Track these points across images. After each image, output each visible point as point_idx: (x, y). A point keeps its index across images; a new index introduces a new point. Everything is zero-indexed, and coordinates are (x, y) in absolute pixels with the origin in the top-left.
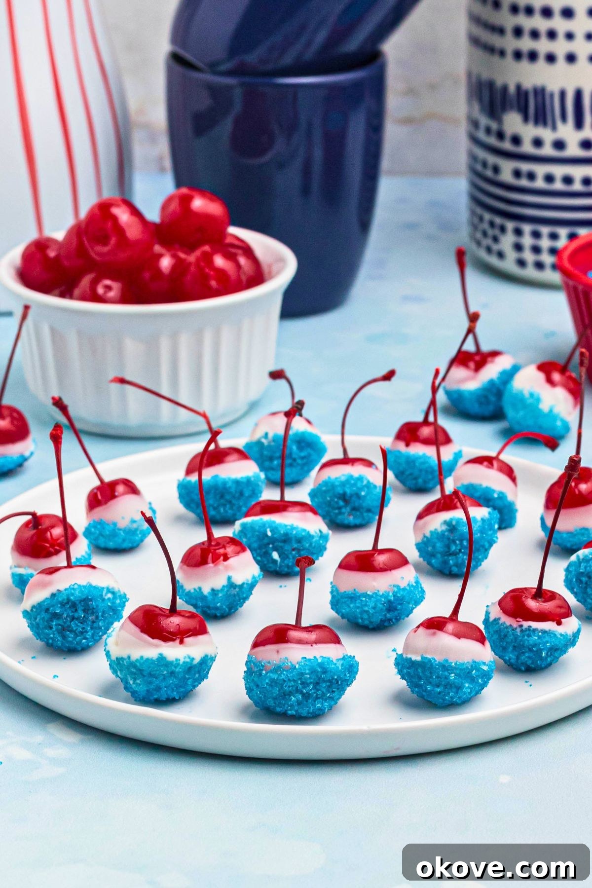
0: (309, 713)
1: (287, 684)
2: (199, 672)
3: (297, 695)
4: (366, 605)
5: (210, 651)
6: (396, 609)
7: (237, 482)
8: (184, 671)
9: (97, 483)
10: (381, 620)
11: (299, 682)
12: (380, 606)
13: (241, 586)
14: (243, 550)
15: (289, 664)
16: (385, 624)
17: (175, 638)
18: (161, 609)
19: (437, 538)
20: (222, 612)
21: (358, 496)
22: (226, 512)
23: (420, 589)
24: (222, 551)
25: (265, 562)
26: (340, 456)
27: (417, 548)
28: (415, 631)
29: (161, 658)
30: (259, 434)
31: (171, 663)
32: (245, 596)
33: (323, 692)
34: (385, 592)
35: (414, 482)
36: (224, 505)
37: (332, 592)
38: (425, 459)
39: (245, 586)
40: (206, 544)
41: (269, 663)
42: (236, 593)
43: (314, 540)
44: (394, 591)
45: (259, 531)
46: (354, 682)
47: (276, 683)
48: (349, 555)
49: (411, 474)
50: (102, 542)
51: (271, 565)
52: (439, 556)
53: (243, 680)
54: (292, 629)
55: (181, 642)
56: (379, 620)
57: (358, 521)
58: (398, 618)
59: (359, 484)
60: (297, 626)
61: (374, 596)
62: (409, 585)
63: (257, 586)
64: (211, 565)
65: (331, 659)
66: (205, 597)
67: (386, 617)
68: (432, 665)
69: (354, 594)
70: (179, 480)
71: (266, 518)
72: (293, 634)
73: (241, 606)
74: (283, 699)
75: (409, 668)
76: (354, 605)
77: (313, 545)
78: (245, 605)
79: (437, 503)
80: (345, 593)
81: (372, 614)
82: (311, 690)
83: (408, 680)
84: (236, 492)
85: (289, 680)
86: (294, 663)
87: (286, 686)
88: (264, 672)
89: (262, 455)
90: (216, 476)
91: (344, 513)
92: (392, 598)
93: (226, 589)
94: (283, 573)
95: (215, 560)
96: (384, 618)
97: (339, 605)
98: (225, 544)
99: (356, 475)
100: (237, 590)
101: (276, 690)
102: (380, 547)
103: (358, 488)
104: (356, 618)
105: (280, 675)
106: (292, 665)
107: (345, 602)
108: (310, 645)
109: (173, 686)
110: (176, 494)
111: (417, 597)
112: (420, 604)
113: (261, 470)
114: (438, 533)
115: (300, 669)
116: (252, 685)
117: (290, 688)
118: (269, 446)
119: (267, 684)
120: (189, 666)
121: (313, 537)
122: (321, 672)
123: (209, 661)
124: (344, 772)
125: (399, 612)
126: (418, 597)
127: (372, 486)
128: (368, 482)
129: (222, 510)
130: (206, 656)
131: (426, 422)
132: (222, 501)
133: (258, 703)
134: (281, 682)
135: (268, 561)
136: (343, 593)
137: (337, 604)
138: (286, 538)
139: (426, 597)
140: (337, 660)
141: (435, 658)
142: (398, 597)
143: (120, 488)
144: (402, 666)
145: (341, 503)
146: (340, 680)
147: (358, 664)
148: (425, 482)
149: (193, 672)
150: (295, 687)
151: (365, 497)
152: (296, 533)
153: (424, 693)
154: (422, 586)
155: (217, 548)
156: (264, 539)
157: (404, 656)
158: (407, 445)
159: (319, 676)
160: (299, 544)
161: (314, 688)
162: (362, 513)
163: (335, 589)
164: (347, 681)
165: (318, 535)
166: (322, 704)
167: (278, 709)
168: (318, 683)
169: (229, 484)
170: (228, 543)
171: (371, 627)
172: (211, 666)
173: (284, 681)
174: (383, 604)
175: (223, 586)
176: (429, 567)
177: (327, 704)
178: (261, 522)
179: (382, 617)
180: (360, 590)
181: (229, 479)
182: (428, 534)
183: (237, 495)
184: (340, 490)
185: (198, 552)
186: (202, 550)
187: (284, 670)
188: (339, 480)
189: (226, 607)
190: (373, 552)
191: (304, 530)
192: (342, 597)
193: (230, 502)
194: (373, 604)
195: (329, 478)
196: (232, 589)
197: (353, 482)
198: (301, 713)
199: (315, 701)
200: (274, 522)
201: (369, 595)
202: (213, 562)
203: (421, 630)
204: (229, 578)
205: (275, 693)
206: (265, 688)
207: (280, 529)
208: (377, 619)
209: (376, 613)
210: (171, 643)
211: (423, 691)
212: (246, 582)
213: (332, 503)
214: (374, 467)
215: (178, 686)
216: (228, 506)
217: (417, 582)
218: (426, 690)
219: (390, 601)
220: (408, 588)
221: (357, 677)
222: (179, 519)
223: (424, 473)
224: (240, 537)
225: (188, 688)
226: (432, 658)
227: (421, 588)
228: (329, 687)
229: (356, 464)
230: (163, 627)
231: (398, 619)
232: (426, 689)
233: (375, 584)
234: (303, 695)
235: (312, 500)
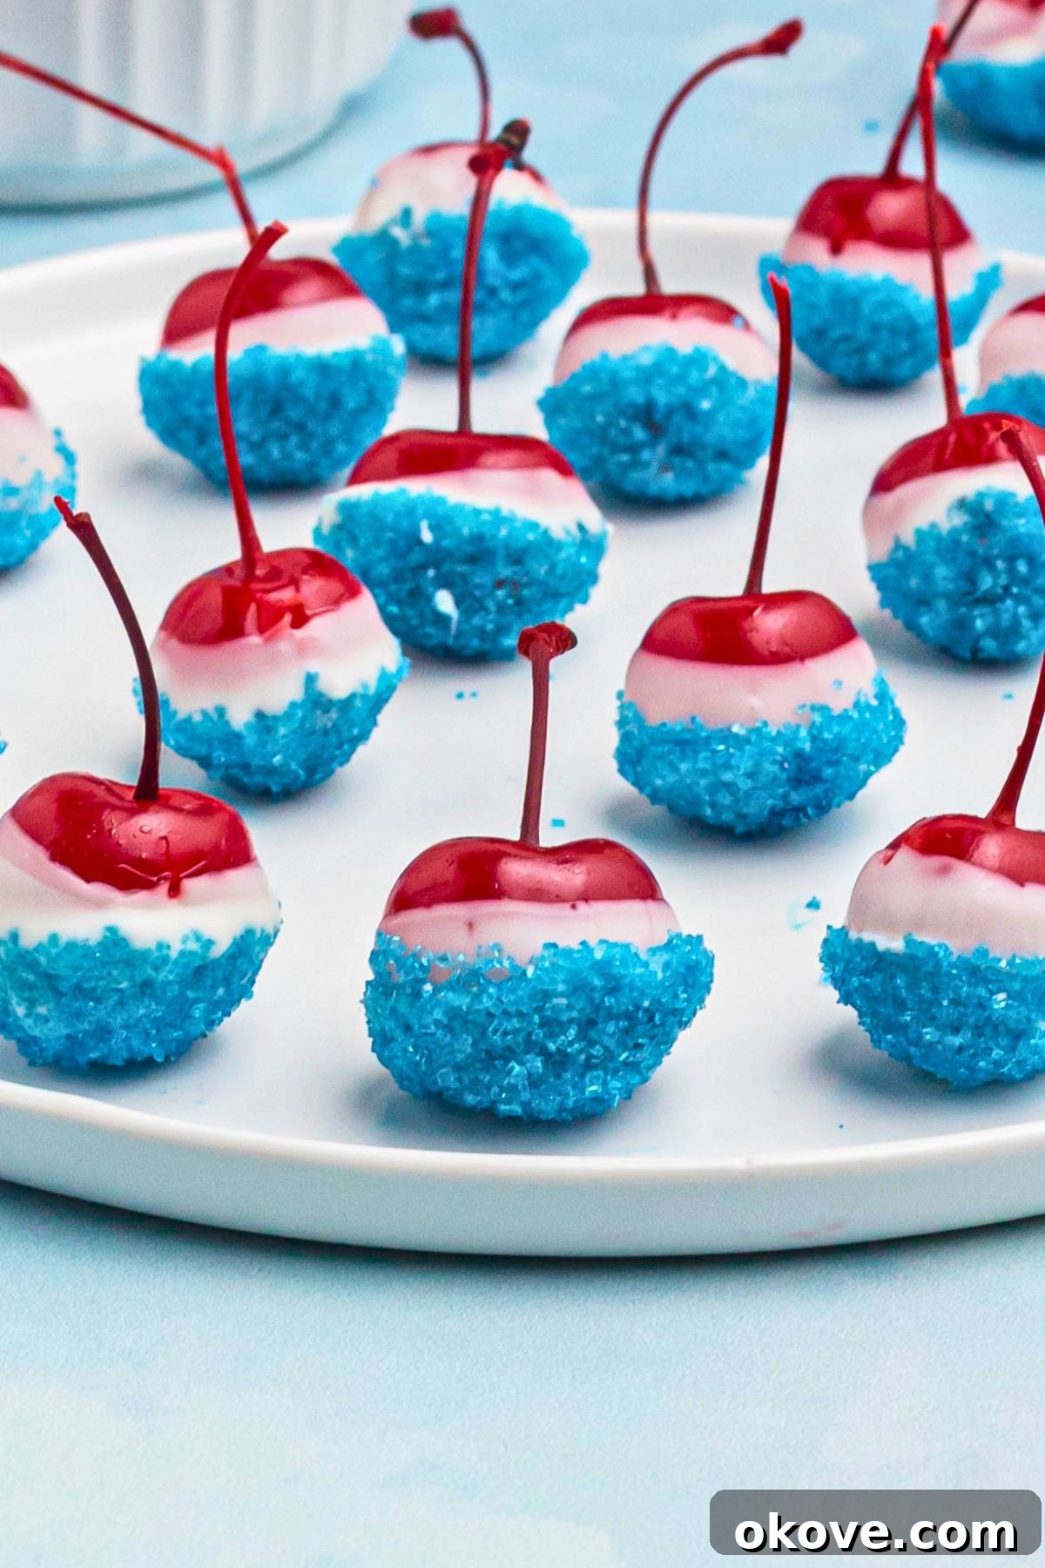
0: (561, 1109)
1: (501, 1024)
2: (227, 982)
3: (529, 1057)
4: (727, 767)
5: (257, 916)
6: (817, 778)
7: (322, 368)
8: (182, 981)
10: (774, 813)
11: (536, 1018)
12: (770, 768)
13: (346, 704)
14: (352, 592)
15: (506, 964)
16: (784, 822)
17: (155, 879)
18: (110, 787)
19: (938, 552)
20: (286, 780)
21: (690, 411)
22: (287, 456)
23: (891, 717)
24: (286, 595)
25: (414, 622)
26: (635, 287)
27: (873, 578)
28: (887, 861)
29: (114, 940)
30: (383, 213)
31: (143, 956)
32: (355, 731)
33: (606, 1048)
34: (787, 726)
35: (855, 361)
36: (283, 437)
37: (621, 723)
38: (890, 294)
39: (358, 703)
40: (239, 572)
41: (444, 959)
42: (330, 724)
43: (563, 555)
44: (813, 723)
45: (393, 529)
46: (699, 1013)
47: (465, 1022)
48: (674, 609)
49: (847, 338)
51: (430, 630)
52: (941, 605)
53: (362, 1006)
54: (516, 856)
55: (175, 891)
56: (766, 812)
57: (689, 488)
58: (824, 802)
59: (694, 377)
60: (527, 846)
61: (753, 738)
62: (856, 704)
63: (391, 701)
64: (255, 640)
65: (633, 951)
66: (238, 736)
67: (787, 803)
68: (938, 965)
69: (689, 730)
70: (143, 360)
71: (416, 488)
72: (516, 870)
73: (347, 758)
74: (487, 1070)
75: (867, 973)
76: (690, 765)
77: (560, 570)
78: (355, 757)
79: (936, 442)
80: (664, 729)
81: (748, 794)
82: (571, 1043)
83: (864, 1010)
84: (318, 396)
85: (505, 1013)
86: (521, 958)
87: (495, 1032)
88: (428, 987)
89: (391, 277)
90: (261, 349)
91: (648, 465)
92: (807, 746)
93: (300, 713)
94: (467, 652)
95: (269, 621)
96: (780, 804)
97: (645, 763)
98: (297, 575)
99: (685, 348)
100: (334, 715)
101: (465, 1045)
102: (769, 586)
103: (690, 388)
104: (696, 802)
105: (477, 997)
106: (515, 967)
107: (662, 756)
108: (569, 905)
109: (148, 1026)
110: (132, 400)
111: (881, 739)
112: (890, 761)
113: (394, 328)
114: (939, 538)
115: (539, 979)
116: (390, 1025)
117: (509, 1037)
118: (415, 249)
119: (437, 1023)
120: (198, 963)
121: (559, 546)
122: (603, 988)
123: (257, 949)
124: (673, 1296)
125: (828, 785)
126: (885, 740)
127: (733, 381)
128: (722, 369)
129: (275, 451)
130: (250, 932)
131: (892, 179)
132: (276, 425)
133: (409, 1079)
134: (481, 1019)
135: (421, 615)
136: (658, 729)
137: (639, 761)
138: (479, 551)
139: (907, 738)
140: (650, 949)
141: (950, 945)
142: (824, 741)
144: (846, 967)
145: (639, 434)
146: (658, 1010)
147: (711, 959)
148: (888, 361)
149: (209, 982)
150: (523, 1034)
151: (710, 414)
152: (509, 536)
153: (912, 1049)
154: (898, 703)
155: (269, 586)
156: (410, 549)
157: (853, 935)
158: (836, 249)
159: (597, 1001)
160: (516, 568)
161: (581, 1036)
162: (701, 465)
163: (631, 715)
164: (675, 1012)
165: (574, 538)
166: (605, 1083)
167: (470, 1099)
168: (592, 1023)
169: (297, 375)
170: (305, 571)
171: (740, 829)
172: (262, 961)
173: (490, 1015)
174: (781, 764)
175: (293, 705)
176: (907, 635)
177: (619, 1085)
178: (402, 499)
179: (775, 802)
180: (712, 720)
181: (298, 356)
182: (909, 539)
183: (323, 406)
184: (636, 395)
185: (215, 598)
186: (227, 592)
187: (489, 982)
188: (631, 363)
189: (300, 765)
190: (750, 603)
191: (534, 526)
192: (653, 741)
193: (300, 427)
194: (750, 764)
195: (605, 357)
196: (319, 712)
197: (675, 370)
198: (540, 1112)
199: (582, 1076)
200: (441, 501)
201: (736, 735)
202: (262, 629)
203: (904, 856)
204: (310, 679)
205: (460, 1051)
206: (433, 1035)
207: (459, 522)
208: (760, 806)
209: (755, 788)
210: (141, 896)
211: (910, 1043)
212: (360, 690)
213: (613, 432)
214: (738, 322)
215: (161, 1025)
216: (294, 440)
217: (883, 695)
218: (918, 1042)
219: (799, 755)
220: (856, 715)
221: (709, 1000)
222: (145, 474)
223: (885, 334)
224: (338, 547)
225: (192, 1028)
226: (940, 946)
227: (896, 713)
228: (626, 1031)
229: (684, 313)
230: (118, 844)
231: (823, 808)
232: (920, 1037)
233: (754, 701)
234: (547, 1056)
235: (550, 422)
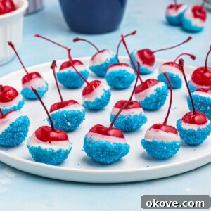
9: (26, 74)
26: (117, 62)
50: (28, 96)
51: (67, 128)
59: (124, 73)
68: (157, 143)
75: (147, 145)
91: (118, 84)
99: (123, 69)
128: (127, 72)
143: (34, 76)
145: (117, 80)
151: (126, 77)
153: (153, 154)
157: (145, 140)
197: (121, 72)
213: (114, 80)
214: (129, 66)
229: (122, 65)
